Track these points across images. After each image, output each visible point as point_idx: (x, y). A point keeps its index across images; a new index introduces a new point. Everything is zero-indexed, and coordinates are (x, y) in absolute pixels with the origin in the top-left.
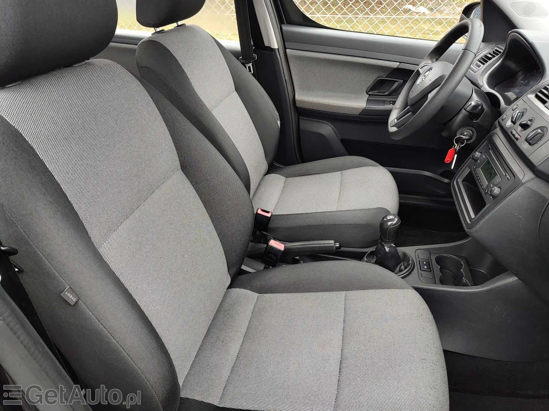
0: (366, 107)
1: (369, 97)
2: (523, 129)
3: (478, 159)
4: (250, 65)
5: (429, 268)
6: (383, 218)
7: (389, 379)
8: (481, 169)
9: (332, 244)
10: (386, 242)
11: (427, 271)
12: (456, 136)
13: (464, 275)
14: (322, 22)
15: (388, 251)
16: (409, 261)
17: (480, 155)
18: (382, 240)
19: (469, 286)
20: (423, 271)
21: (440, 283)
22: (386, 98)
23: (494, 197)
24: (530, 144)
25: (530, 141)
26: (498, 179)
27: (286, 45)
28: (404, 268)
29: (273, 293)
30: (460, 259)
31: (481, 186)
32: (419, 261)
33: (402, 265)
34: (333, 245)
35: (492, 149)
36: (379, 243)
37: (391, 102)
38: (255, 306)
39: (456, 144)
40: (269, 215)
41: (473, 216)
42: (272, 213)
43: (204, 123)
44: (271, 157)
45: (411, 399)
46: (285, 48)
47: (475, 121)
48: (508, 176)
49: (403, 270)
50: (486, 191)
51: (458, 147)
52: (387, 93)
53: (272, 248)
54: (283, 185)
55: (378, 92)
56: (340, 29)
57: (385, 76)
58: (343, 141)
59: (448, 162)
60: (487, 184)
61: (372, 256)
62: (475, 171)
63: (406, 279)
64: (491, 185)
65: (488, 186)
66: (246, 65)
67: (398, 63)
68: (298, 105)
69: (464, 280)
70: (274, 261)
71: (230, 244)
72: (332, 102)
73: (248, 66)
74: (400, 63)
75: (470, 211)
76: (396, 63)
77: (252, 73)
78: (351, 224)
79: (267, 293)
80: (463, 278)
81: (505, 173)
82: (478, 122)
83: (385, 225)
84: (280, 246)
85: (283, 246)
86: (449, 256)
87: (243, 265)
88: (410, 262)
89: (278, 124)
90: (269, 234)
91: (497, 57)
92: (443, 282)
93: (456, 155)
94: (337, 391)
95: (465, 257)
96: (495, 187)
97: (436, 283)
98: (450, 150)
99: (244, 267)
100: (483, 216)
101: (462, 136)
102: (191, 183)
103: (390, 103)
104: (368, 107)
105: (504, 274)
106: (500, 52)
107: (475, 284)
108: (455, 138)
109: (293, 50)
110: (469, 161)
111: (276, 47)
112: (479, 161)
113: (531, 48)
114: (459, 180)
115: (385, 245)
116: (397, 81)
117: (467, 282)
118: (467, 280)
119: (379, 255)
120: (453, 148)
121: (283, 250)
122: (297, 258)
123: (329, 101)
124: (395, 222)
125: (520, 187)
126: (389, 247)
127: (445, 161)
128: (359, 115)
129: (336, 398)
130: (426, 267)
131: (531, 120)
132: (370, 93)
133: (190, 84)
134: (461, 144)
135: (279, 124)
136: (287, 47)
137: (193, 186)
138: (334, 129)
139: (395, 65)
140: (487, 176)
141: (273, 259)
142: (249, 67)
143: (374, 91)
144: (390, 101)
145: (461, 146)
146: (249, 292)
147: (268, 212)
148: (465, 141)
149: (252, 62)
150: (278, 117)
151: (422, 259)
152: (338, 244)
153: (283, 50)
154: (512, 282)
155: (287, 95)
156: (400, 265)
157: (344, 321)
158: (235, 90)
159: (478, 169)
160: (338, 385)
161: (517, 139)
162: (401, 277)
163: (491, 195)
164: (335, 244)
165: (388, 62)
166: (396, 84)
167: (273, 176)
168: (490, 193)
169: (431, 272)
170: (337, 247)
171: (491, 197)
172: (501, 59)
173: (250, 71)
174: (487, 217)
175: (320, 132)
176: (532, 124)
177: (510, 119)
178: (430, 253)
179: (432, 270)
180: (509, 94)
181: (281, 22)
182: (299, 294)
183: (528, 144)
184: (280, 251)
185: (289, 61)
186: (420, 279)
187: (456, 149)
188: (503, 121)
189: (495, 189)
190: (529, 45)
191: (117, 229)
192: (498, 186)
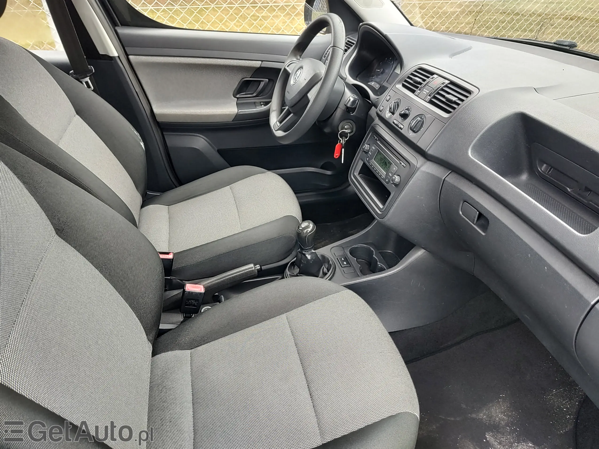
0: (238, 111)
1: (237, 101)
2: (403, 118)
3: (368, 151)
4: (88, 79)
5: (348, 263)
6: (298, 228)
7: (359, 385)
8: (374, 160)
9: (252, 268)
10: (307, 250)
11: (347, 266)
12: (339, 132)
13: (378, 260)
14: (165, 22)
15: (310, 258)
16: (329, 262)
17: (369, 147)
18: (302, 249)
19: (385, 270)
20: (345, 268)
21: (362, 274)
22: (255, 99)
23: (396, 185)
24: (414, 132)
25: (414, 129)
26: (394, 168)
27: (127, 51)
28: (327, 270)
29: (208, 343)
30: (369, 246)
31: (381, 176)
32: (337, 259)
33: (324, 267)
34: (254, 269)
35: (379, 140)
36: (299, 253)
37: (262, 103)
38: (191, 366)
39: (341, 139)
40: (170, 256)
41: (381, 206)
42: (173, 253)
43: (58, 165)
44: (142, 186)
45: (385, 394)
46: (127, 55)
47: (352, 114)
48: (403, 164)
49: (327, 272)
50: (387, 181)
51: (343, 141)
52: (255, 95)
53: (191, 293)
54: (167, 216)
55: (245, 94)
56: (187, 28)
57: (250, 77)
58: (220, 152)
59: (337, 157)
60: (385, 173)
61: (293, 267)
62: (369, 163)
63: (332, 280)
64: (390, 174)
65: (387, 175)
66: (81, 80)
67: (260, 62)
68: (159, 119)
69: (379, 264)
70: (195, 306)
71: (143, 306)
72: (199, 111)
73: (85, 81)
74: (262, 61)
75: (376, 201)
76: (258, 62)
77: (92, 89)
78: (264, 241)
79: (200, 346)
80: (378, 263)
81: (399, 161)
82: (355, 114)
83: (302, 234)
84: (199, 288)
85: (202, 287)
86: (359, 246)
87: (160, 324)
88: (331, 262)
89: (141, 146)
90: (174, 278)
91: (352, 48)
92: (364, 273)
93: (343, 150)
94: (316, 417)
95: (372, 243)
96: (395, 176)
97: (359, 276)
98: (336, 146)
99: (162, 326)
100: (391, 205)
101: (344, 130)
102: (75, 248)
103: (261, 105)
104: (240, 112)
105: (412, 250)
106: (354, 44)
107: (390, 266)
108: (339, 133)
109: (138, 57)
110: (360, 154)
111: (115, 54)
112: (370, 152)
113: (386, 39)
114: (355, 174)
115: (305, 253)
116: (262, 81)
117: (382, 266)
118: (381, 264)
119: (302, 265)
120: (339, 143)
121: (204, 292)
122: (217, 294)
123: (196, 111)
124: (311, 228)
125: (416, 172)
126: (310, 254)
127: (335, 156)
128: (233, 121)
129: (318, 425)
130: (345, 263)
131: (408, 109)
132: (238, 96)
133: (22, 119)
134: (345, 138)
135: (143, 146)
136: (128, 53)
137: (78, 251)
138: (208, 140)
139: (257, 64)
140: (382, 165)
141: (194, 305)
142: (87, 83)
143: (241, 93)
144: (260, 102)
145: (346, 140)
146: (178, 353)
147: (168, 253)
148: (349, 134)
149: (88, 76)
150: (140, 138)
151: (339, 256)
152: (259, 266)
153: (125, 57)
154: (421, 255)
155: (142, 109)
156: (322, 268)
157: (296, 345)
158: (76, 113)
159: (372, 160)
160: (315, 411)
161: (400, 128)
162: (328, 280)
163: (394, 184)
164: (255, 266)
165: (250, 61)
166: (262, 84)
167: (151, 208)
168: (392, 182)
169: (351, 266)
170: (258, 269)
171: (393, 185)
172: (355, 50)
173: (89, 87)
174: (395, 205)
175: (192, 147)
176: (410, 113)
177: (388, 109)
178: (343, 248)
179: (351, 264)
180: (372, 84)
181: (114, 24)
182: (238, 333)
183: (412, 131)
184: (201, 294)
185: (136, 70)
186: (344, 277)
187: (342, 144)
188: (381, 112)
189: (395, 178)
190: (384, 37)
191: (7, 343)
192: (396, 174)
